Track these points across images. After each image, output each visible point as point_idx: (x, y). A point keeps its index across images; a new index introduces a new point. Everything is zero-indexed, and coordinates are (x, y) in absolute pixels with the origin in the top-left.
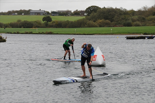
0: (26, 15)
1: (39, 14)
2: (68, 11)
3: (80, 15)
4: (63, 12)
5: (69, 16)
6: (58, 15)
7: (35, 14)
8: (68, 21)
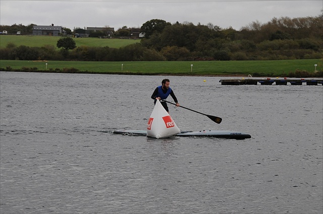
0: (25, 35)
1: (50, 34)
2: (106, 28)
3: (131, 36)
4: (97, 29)
5: (109, 38)
6: (88, 35)
7: (43, 34)
8: (107, 48)
